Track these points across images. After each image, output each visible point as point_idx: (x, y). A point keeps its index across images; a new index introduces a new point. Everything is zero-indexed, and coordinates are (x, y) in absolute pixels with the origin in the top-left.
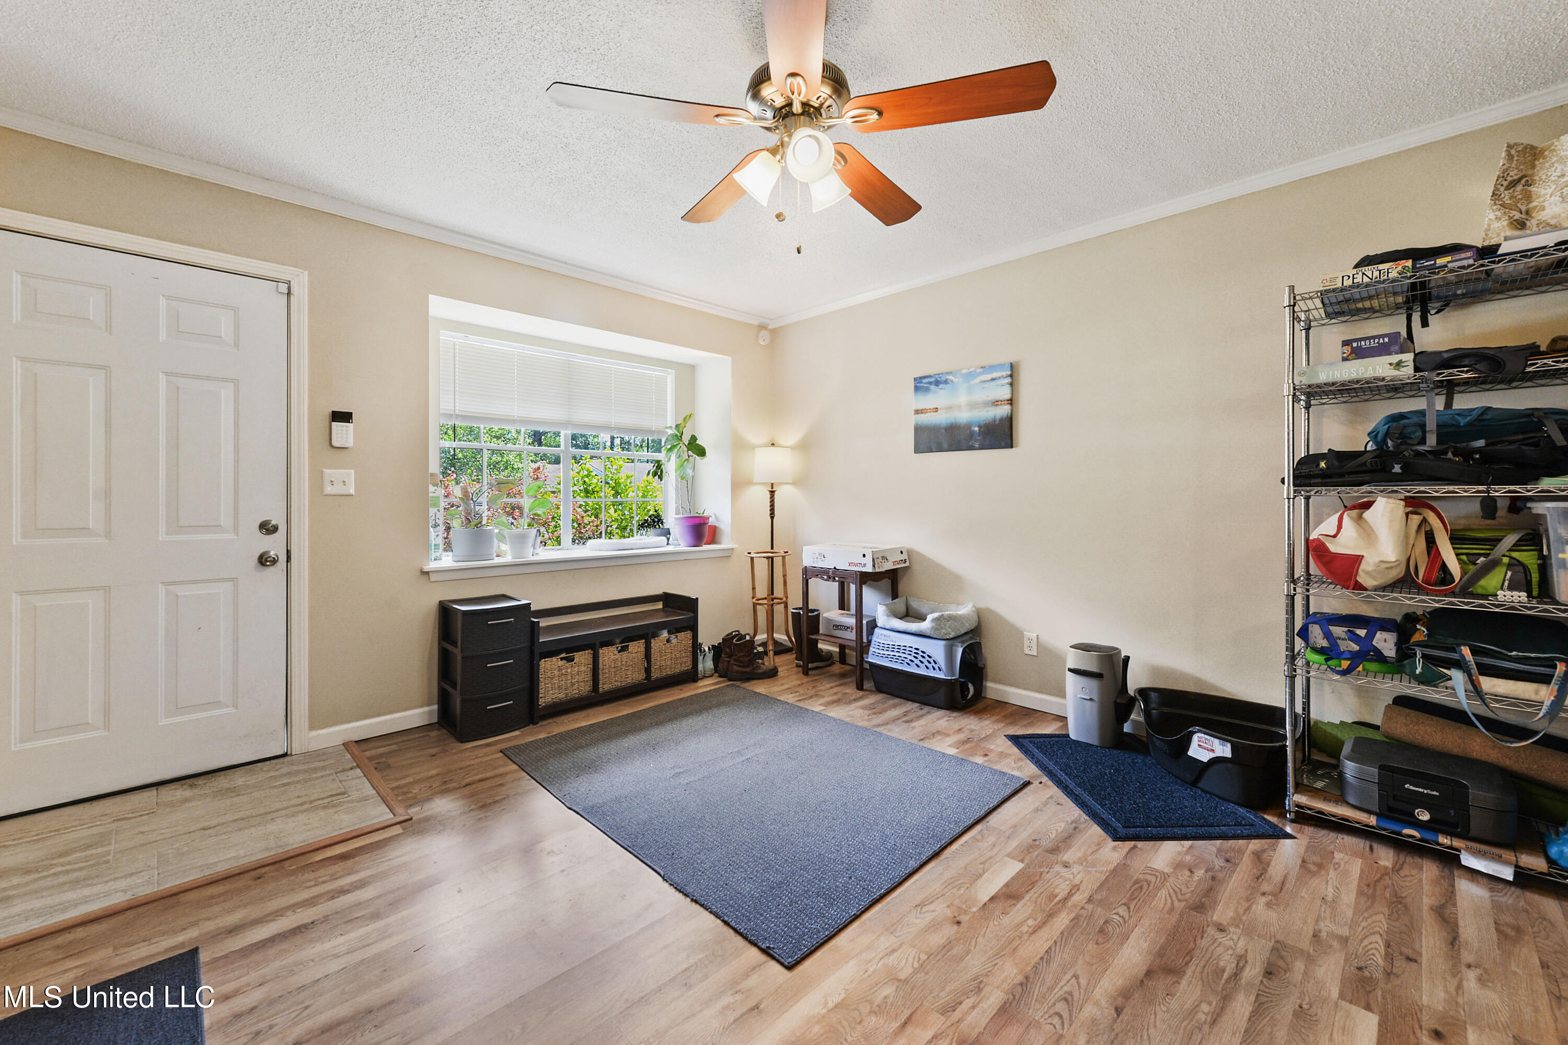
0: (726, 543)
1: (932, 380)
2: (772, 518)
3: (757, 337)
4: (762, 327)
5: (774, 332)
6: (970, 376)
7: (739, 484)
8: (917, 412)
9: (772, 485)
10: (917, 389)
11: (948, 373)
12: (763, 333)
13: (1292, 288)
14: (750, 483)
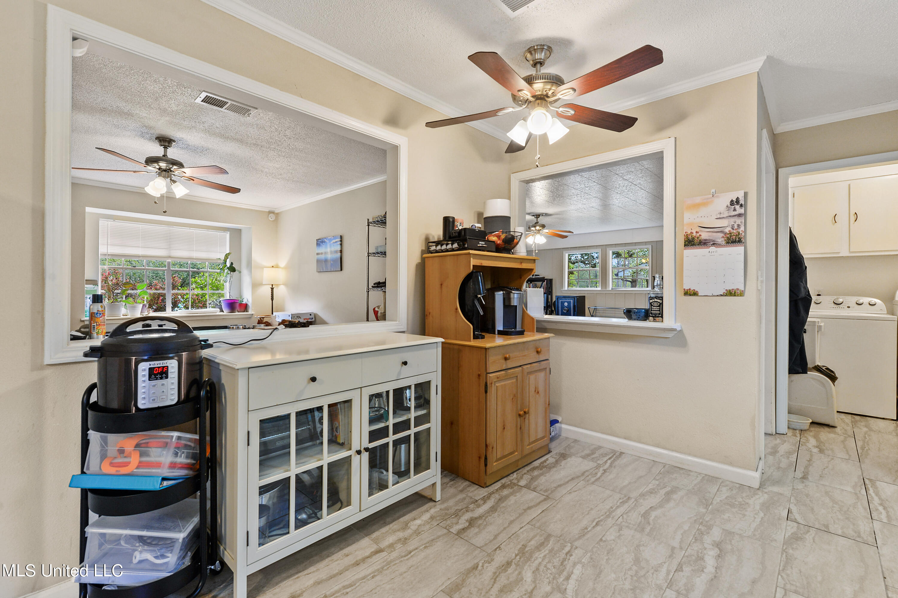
0: (250, 312)
1: (321, 241)
2: (272, 300)
3: (268, 217)
4: (270, 212)
5: (277, 214)
6: (330, 240)
7: (255, 285)
8: (318, 254)
9: (272, 285)
10: (317, 244)
11: (325, 238)
12: (271, 215)
13: (368, 220)
14: (261, 284)
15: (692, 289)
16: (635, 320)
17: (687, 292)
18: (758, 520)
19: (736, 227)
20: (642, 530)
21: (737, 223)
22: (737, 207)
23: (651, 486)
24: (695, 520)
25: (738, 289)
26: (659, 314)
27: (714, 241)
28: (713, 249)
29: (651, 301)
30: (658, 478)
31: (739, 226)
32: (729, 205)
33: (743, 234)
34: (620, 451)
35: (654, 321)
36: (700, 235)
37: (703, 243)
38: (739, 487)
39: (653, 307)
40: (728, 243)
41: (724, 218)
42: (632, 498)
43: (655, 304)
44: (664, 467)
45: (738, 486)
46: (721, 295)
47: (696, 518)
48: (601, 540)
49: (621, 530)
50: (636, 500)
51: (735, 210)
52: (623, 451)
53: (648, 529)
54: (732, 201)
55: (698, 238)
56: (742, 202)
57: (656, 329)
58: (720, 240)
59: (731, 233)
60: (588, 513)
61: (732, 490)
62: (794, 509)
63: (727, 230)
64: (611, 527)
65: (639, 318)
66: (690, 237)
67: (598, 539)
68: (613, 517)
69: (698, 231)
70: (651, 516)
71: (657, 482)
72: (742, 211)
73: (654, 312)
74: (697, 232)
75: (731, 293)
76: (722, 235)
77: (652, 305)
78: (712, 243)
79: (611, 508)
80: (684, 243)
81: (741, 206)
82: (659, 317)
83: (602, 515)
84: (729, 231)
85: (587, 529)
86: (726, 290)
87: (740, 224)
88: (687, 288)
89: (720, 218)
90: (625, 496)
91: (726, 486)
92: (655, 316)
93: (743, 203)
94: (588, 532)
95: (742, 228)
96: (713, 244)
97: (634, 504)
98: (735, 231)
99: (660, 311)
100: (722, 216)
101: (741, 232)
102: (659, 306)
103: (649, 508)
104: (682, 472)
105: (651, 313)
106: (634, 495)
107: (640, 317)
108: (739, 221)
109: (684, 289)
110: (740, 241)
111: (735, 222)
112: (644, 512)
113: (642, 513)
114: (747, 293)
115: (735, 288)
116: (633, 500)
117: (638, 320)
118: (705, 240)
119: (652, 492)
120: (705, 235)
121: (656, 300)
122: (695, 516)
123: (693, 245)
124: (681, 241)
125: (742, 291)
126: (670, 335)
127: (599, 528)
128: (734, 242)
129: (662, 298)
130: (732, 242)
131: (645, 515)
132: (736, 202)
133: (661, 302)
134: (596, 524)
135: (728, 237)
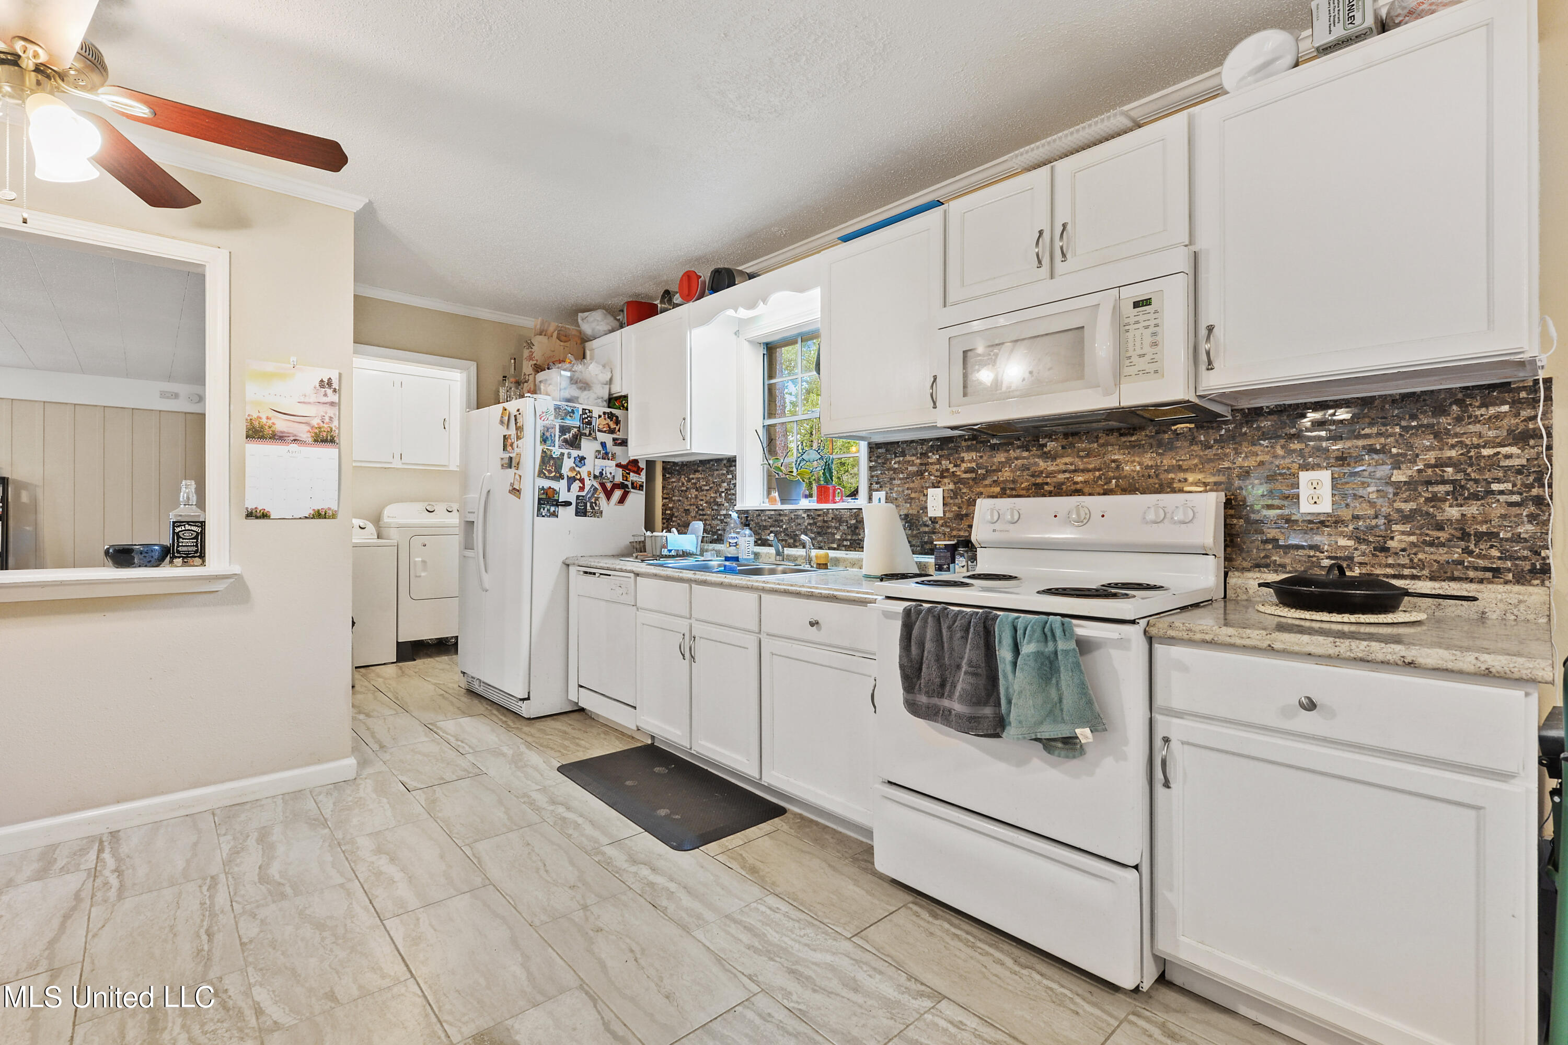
15: (260, 508)
16: (140, 566)
17: (252, 512)
18: (387, 806)
19: (327, 420)
20: (283, 896)
21: (329, 415)
22: (329, 391)
23: (226, 848)
24: (329, 846)
25: (329, 509)
26: (196, 552)
27: (296, 436)
28: (294, 447)
29: (178, 530)
30: (223, 832)
31: (331, 418)
32: (318, 385)
33: (337, 431)
34: (109, 831)
35: (185, 564)
36: (273, 424)
37: (277, 437)
38: (335, 787)
39: (181, 540)
40: (316, 441)
41: (310, 403)
42: (217, 875)
43: (187, 534)
44: (214, 814)
45: (332, 786)
46: (306, 517)
47: (327, 844)
48: (242, 944)
49: (256, 915)
50: (226, 874)
51: (325, 395)
52: (114, 828)
53: (288, 890)
54: (322, 381)
55: (270, 427)
56: (335, 385)
57: (189, 580)
58: (304, 436)
59: (320, 428)
60: (175, 935)
61: (331, 794)
62: (404, 779)
63: (315, 422)
64: (236, 923)
65: (150, 561)
66: (256, 424)
67: (239, 947)
68: (222, 912)
69: (270, 416)
70: (274, 876)
71: (229, 837)
72: (335, 398)
73: (185, 549)
74: (268, 418)
75: (319, 515)
76: (308, 428)
77: (179, 537)
78: (292, 438)
79: (202, 904)
80: (245, 433)
81: (335, 391)
82: (195, 557)
83: (202, 921)
84: (318, 424)
85: (203, 950)
86: (314, 510)
87: (332, 416)
88: (251, 505)
89: (304, 403)
90: (204, 879)
91: (320, 793)
92: (187, 557)
93: (337, 388)
94: (210, 951)
95: (336, 423)
96: (295, 440)
97: (230, 879)
98: (325, 426)
99: (197, 546)
100: (307, 400)
101: (334, 429)
102: (196, 538)
103: (258, 870)
104: (248, 806)
105: (178, 552)
106: (215, 868)
107: (153, 560)
108: (332, 412)
109: (247, 508)
110: (332, 441)
111: (326, 413)
112: (257, 877)
113: (256, 879)
114: (340, 515)
115: (326, 507)
116: (222, 876)
117: (146, 566)
118: (282, 432)
119: (236, 852)
120: (281, 425)
121: (188, 527)
122: (323, 841)
123: (262, 437)
124: (241, 429)
125: (336, 511)
126: (220, 586)
127: (219, 937)
128: (324, 441)
129: (202, 524)
130: (322, 441)
131: (263, 878)
132: (328, 384)
133: (199, 530)
134: (208, 935)
135: (316, 433)
